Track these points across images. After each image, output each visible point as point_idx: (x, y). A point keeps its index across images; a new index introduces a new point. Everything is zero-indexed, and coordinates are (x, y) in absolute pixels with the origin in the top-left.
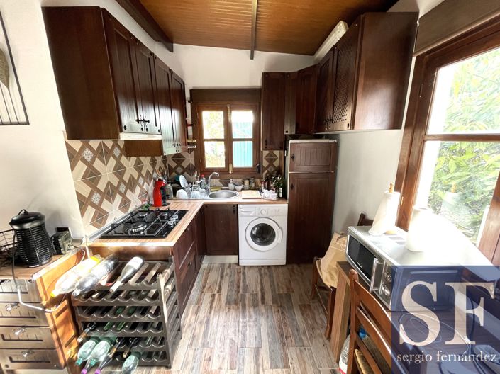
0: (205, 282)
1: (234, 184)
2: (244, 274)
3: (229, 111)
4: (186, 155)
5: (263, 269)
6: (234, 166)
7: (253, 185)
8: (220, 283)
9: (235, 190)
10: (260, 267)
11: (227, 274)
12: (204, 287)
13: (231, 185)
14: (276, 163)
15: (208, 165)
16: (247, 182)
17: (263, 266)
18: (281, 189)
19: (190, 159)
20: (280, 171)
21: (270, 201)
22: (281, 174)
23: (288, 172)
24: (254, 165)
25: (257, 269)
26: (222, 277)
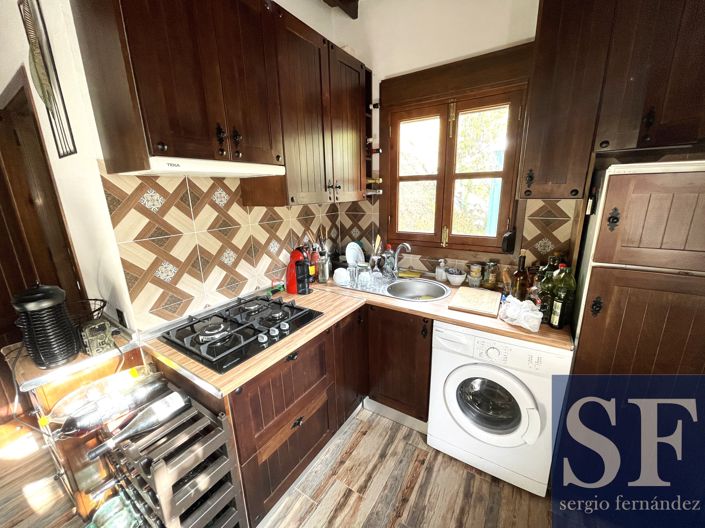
0: (349, 453)
1: (447, 271)
2: (429, 470)
3: (453, 114)
4: (365, 205)
5: (477, 476)
6: (454, 232)
7: (491, 278)
8: (375, 467)
9: (447, 282)
10: (472, 472)
11: (394, 454)
12: (342, 462)
13: (440, 272)
14: (563, 233)
15: (403, 226)
16: (476, 269)
17: (480, 472)
18: (558, 306)
19: (372, 215)
20: (569, 256)
21: (520, 332)
22: (569, 265)
23: (590, 263)
24: (500, 233)
25: (464, 473)
26: (383, 456)
